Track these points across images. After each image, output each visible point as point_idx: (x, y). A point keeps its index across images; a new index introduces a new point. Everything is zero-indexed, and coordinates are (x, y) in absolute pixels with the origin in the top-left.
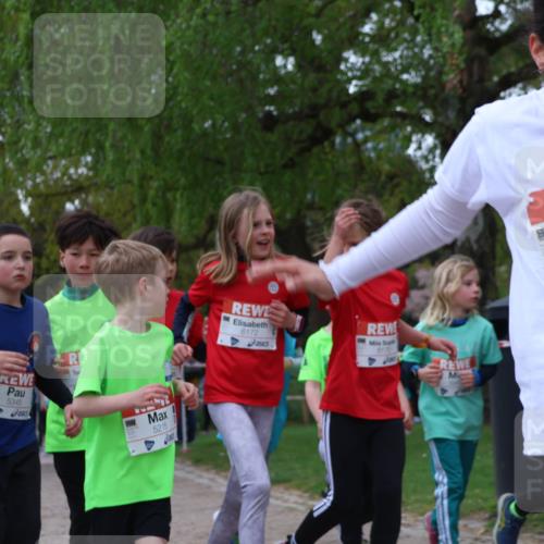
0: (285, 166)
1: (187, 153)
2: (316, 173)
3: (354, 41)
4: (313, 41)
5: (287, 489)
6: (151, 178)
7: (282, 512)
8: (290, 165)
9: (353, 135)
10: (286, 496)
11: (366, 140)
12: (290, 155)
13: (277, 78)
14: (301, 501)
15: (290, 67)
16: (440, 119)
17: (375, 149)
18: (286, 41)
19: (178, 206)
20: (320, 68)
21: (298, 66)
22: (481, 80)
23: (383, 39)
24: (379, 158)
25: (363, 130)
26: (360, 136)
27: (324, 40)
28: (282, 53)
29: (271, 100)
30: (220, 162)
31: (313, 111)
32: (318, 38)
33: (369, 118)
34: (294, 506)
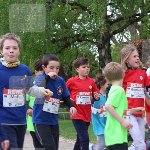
0: (58, 53)
1: (32, 49)
2: (66, 55)
3: (75, 21)
4: (65, 21)
6: (23, 55)
8: (59, 52)
9: (75, 45)
11: (79, 47)
12: (59, 50)
13: (55, 30)
14: (63, 140)
15: (59, 27)
16: (98, 42)
17: (81, 49)
18: (58, 21)
19: (31, 63)
20: (67, 28)
21: (61, 27)
22: (108, 32)
23: (83, 20)
24: (82, 51)
25: (78, 44)
27: (68, 21)
28: (57, 24)
29: (54, 35)
30: (41, 51)
31: (65, 39)
32: (66, 20)
33: (80, 41)
34: (62, 141)
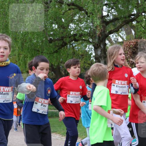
1: (30, 48)
2: (63, 54)
3: (72, 21)
4: (62, 21)
5: (56, 134)
6: (21, 54)
7: (55, 140)
8: (56, 52)
9: (72, 45)
10: (56, 136)
11: (75, 46)
12: (56, 49)
13: (53, 30)
14: (59, 137)
15: (56, 27)
16: (94, 41)
17: (78, 48)
18: (55, 21)
20: (64, 28)
21: (58, 27)
22: (104, 32)
23: (80, 21)
24: (79, 51)
25: (75, 43)
26: (74, 45)
27: (65, 21)
28: (54, 24)
29: (52, 35)
30: (38, 51)
31: (62, 38)
32: (63, 20)
33: (76, 40)
34: (58, 138)
